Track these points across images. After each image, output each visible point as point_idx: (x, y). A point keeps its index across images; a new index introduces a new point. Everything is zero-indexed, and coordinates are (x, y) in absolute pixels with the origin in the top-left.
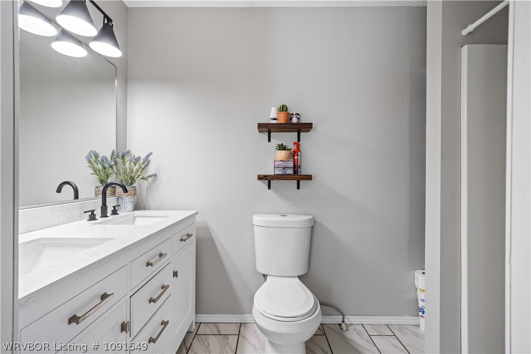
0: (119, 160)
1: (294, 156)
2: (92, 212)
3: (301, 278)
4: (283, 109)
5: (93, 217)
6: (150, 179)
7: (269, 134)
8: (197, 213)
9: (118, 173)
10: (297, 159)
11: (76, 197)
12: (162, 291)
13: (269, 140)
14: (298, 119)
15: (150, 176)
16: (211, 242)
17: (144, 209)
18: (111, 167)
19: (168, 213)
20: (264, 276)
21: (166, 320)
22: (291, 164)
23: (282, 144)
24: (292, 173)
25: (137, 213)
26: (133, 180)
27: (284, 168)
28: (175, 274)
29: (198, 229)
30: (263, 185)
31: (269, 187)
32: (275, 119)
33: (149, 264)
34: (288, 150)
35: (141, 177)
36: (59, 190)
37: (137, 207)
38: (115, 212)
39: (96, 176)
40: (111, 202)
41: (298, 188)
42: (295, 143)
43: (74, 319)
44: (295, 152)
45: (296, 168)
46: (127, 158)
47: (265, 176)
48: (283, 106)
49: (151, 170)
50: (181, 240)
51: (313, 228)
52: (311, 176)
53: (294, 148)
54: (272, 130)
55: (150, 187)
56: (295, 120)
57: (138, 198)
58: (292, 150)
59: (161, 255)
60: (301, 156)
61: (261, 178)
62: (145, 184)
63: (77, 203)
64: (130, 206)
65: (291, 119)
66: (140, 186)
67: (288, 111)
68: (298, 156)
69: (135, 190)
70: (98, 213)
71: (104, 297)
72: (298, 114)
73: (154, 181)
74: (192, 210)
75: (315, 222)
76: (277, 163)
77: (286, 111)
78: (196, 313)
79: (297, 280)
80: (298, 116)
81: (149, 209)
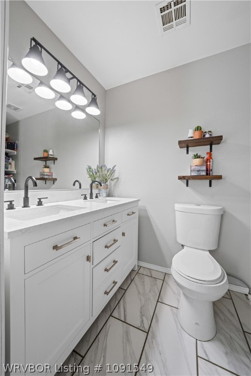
0: (100, 170)
1: (207, 162)
2: (85, 195)
3: (211, 252)
4: (198, 129)
5: (85, 198)
6: (115, 180)
7: (188, 148)
8: (139, 200)
9: (99, 177)
10: (210, 164)
11: (80, 187)
12: (113, 242)
13: (188, 152)
14: (210, 135)
15: (115, 179)
16: (148, 218)
17: (112, 196)
18: (96, 173)
19: (123, 199)
20: (182, 246)
21: (116, 260)
22: (204, 168)
23: (197, 154)
24: (205, 174)
25: (108, 198)
26: (106, 181)
27: (198, 171)
28: (123, 234)
29: (139, 210)
30: (182, 183)
31: (187, 185)
32: (192, 137)
33: (105, 225)
34: (202, 158)
35: (110, 179)
36: (74, 185)
37: (109, 195)
38: (97, 197)
39: (90, 178)
40: (95, 191)
41: (210, 185)
42: (207, 153)
43: (56, 247)
44: (207, 160)
45: (208, 171)
46: (103, 169)
47: (183, 177)
48: (198, 127)
49: (116, 175)
50: (128, 215)
51: (223, 216)
52: (221, 176)
53: (206, 156)
54: (189, 145)
55: (115, 184)
56: (207, 136)
57: (109, 191)
58: (205, 159)
59: (113, 221)
60: (213, 162)
61: (180, 178)
62: (113, 183)
63: (80, 190)
64: (105, 195)
65: (204, 136)
66: (110, 184)
67: (202, 130)
68: (210, 162)
69: (107, 185)
70: (88, 196)
71: (75, 238)
72: (210, 132)
73: (117, 181)
74: (135, 198)
75: (224, 212)
76: (192, 168)
77: (201, 129)
78: (138, 260)
79: (208, 253)
80: (210, 133)
81: (115, 197)
